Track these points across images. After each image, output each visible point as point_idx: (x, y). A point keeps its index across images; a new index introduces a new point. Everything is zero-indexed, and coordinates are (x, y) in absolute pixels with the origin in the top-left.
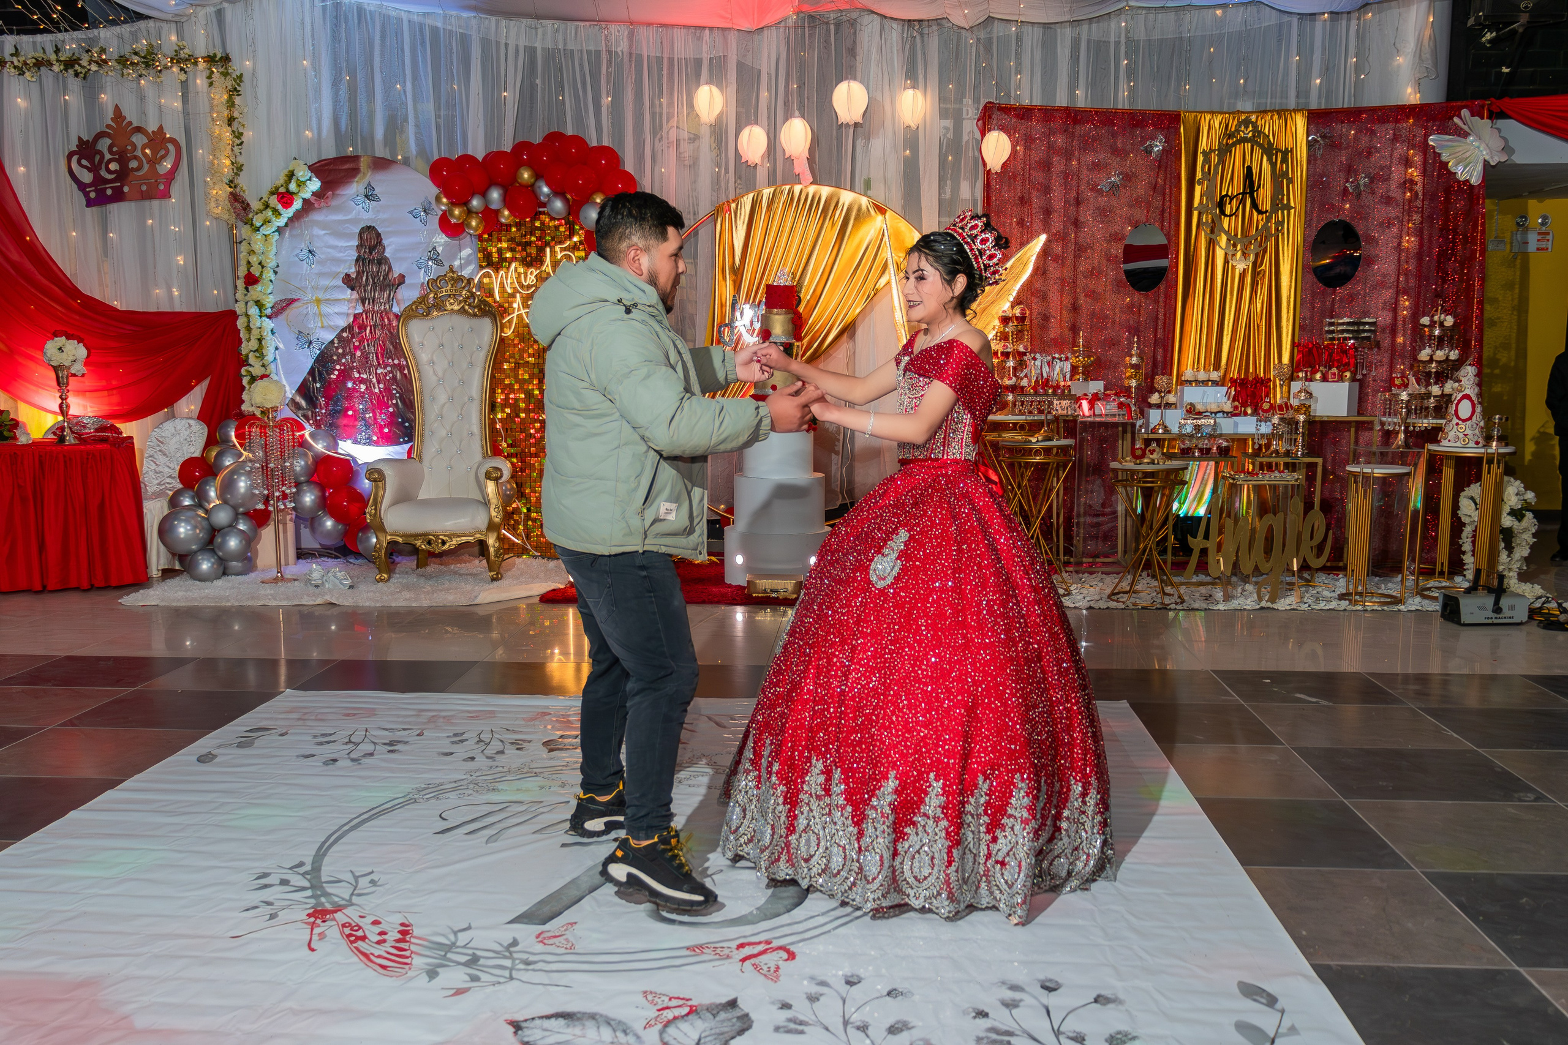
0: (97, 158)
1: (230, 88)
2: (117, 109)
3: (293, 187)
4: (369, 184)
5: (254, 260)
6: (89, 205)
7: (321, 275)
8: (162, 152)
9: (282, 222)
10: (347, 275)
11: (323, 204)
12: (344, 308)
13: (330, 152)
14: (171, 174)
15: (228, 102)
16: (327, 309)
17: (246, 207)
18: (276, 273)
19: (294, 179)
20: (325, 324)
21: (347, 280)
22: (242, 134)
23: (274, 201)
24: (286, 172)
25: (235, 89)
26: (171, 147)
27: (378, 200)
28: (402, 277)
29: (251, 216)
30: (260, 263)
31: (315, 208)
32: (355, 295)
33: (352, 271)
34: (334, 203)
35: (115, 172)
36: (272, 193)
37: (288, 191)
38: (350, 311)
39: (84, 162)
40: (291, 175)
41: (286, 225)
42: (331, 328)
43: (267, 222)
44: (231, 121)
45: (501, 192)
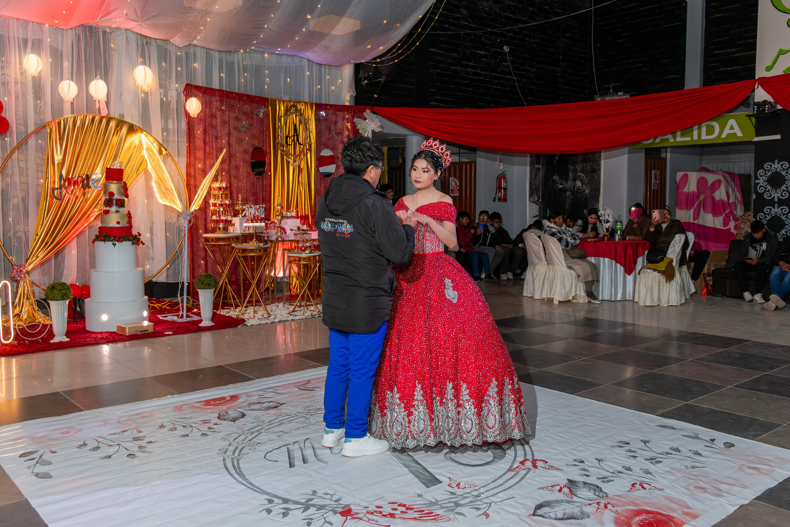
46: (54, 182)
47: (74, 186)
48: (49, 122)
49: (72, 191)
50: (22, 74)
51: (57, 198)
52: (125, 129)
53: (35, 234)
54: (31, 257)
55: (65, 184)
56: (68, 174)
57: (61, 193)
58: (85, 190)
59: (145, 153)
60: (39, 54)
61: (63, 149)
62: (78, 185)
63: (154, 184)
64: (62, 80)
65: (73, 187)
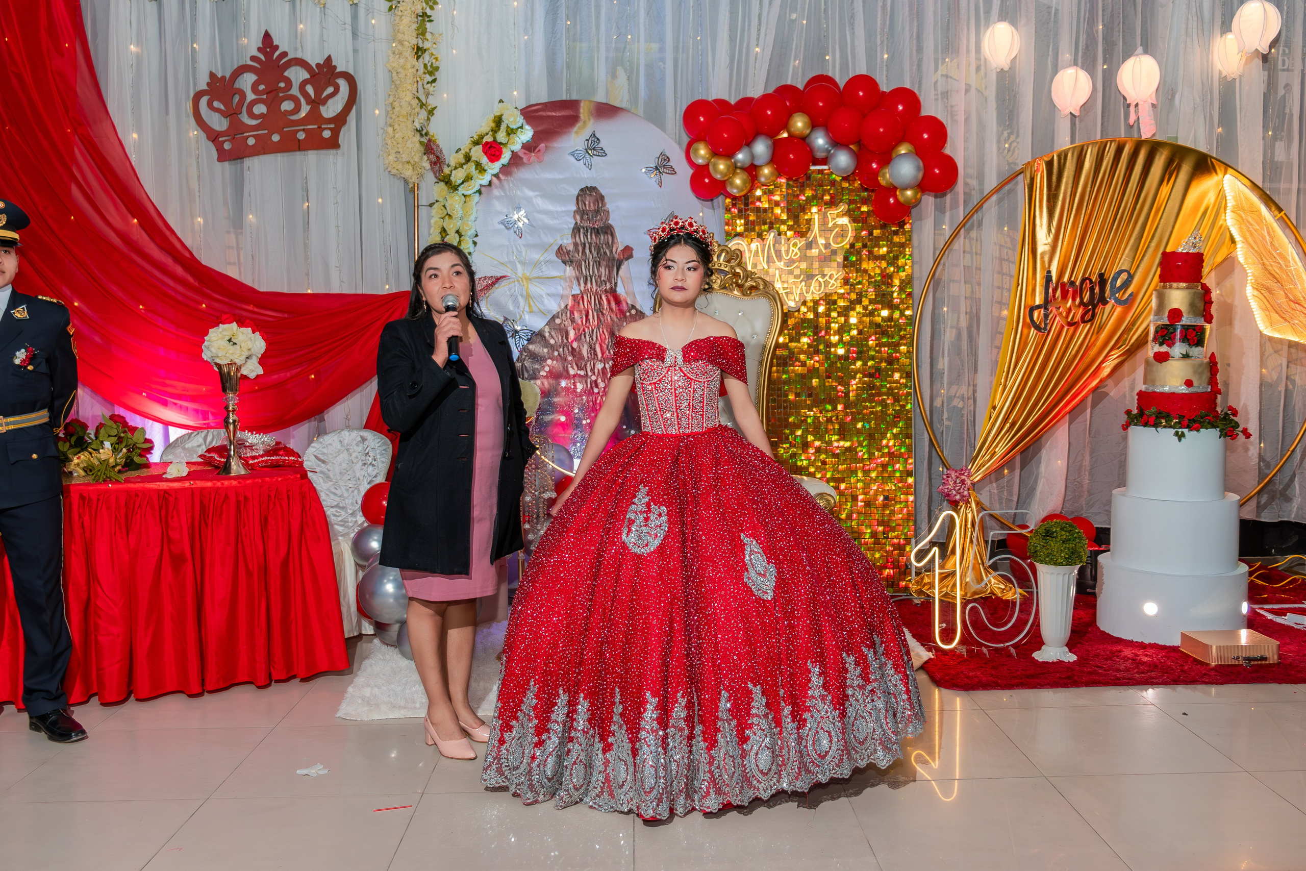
0: (237, 98)
1: (420, 12)
2: (267, 36)
3: (501, 137)
4: (593, 135)
5: (451, 227)
6: (220, 159)
7: (529, 246)
8: (330, 90)
9: (485, 179)
10: (560, 248)
11: (532, 159)
12: (559, 289)
13: (541, 96)
14: (340, 120)
15: (418, 29)
16: (537, 289)
17: (437, 162)
18: (475, 243)
19: (503, 127)
20: (535, 309)
21: (561, 252)
22: (437, 69)
23: (478, 153)
24: (492, 117)
25: (424, 15)
26: (343, 84)
27: (603, 153)
28: (628, 252)
29: (447, 170)
30: (458, 232)
31: (523, 164)
32: (570, 271)
33: (568, 242)
34: (547, 158)
35: (262, 116)
36: (476, 143)
37: (495, 140)
38: (567, 292)
39: (216, 104)
40: (498, 121)
41: (490, 182)
42: (542, 313)
43: (468, 178)
44: (419, 51)
45: (770, 142)
46: (1034, 290)
47: (1074, 300)
48: (1029, 163)
49: (1070, 310)
50: (978, 69)
51: (1038, 328)
52: (1185, 169)
53: (990, 406)
54: (983, 452)
55: (1054, 296)
56: (1061, 275)
57: (1046, 316)
58: (1095, 307)
59: (1230, 220)
60: (1014, 23)
61: (1055, 223)
62: (1082, 299)
63: (1249, 291)
64: (1055, 72)
65: (1070, 301)
